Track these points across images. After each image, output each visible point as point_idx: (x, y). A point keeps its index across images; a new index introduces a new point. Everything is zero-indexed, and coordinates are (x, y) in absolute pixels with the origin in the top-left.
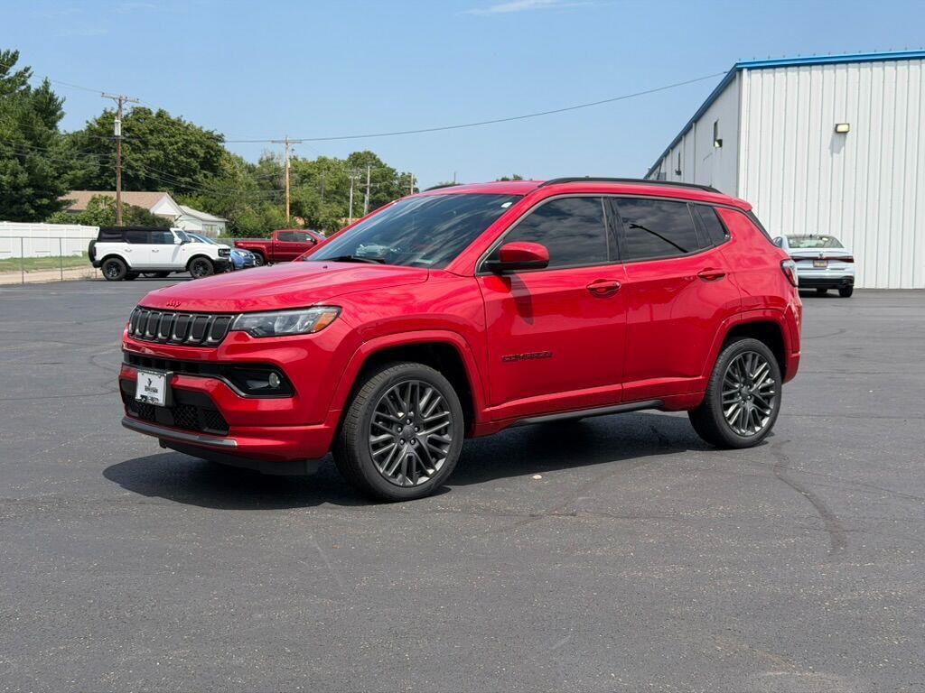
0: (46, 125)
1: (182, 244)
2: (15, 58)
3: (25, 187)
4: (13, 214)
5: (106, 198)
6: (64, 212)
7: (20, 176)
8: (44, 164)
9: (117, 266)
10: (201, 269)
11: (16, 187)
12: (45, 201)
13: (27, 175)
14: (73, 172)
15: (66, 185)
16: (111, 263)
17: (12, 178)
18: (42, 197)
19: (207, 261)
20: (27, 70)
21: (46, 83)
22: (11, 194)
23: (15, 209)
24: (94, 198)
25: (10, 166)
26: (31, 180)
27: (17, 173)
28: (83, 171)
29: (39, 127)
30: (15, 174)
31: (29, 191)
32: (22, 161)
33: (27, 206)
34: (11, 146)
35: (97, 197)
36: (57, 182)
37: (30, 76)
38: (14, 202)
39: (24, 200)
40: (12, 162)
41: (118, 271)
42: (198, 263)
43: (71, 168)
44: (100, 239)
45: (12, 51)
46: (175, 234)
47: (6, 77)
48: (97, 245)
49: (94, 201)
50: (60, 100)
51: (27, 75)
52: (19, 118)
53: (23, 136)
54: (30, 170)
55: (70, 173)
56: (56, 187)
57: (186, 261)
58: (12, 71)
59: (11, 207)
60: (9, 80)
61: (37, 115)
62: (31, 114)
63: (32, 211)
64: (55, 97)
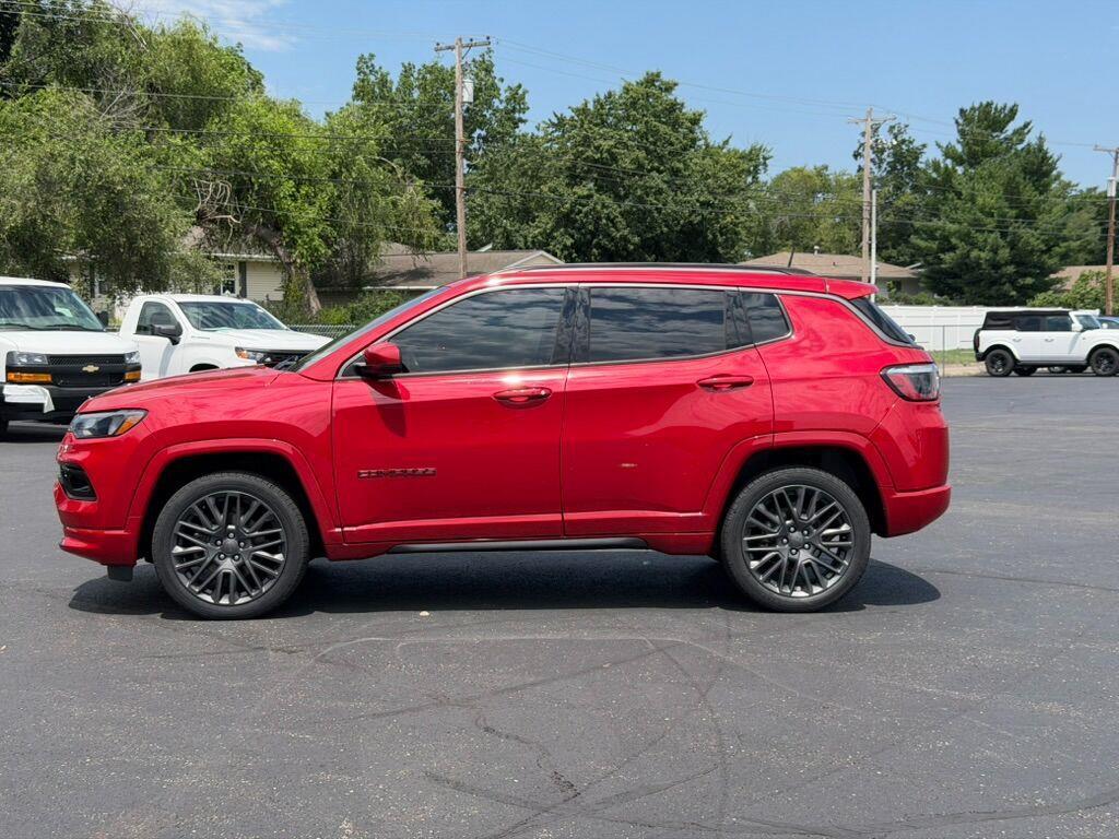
0: (1037, 189)
1: (1082, 331)
2: (1013, 112)
3: (1006, 264)
4: (991, 297)
5: (1098, 274)
6: (1050, 292)
7: (1001, 252)
8: (1030, 237)
9: (1003, 359)
10: (1106, 362)
11: (996, 266)
12: (1029, 281)
13: (1008, 250)
14: (1065, 244)
15: (1056, 260)
16: (997, 356)
17: (991, 254)
18: (1025, 275)
19: (1112, 352)
20: (1026, 126)
21: (1040, 138)
22: (989, 274)
23: (993, 291)
24: (1082, 275)
25: (989, 240)
26: (1014, 257)
27: (997, 249)
28: (1078, 242)
29: (1028, 193)
30: (995, 251)
31: (1011, 269)
32: (1004, 235)
33: (1007, 287)
34: (992, 216)
35: (1087, 273)
36: (1045, 257)
37: (1029, 131)
38: (994, 283)
39: (1004, 280)
40: (993, 236)
41: (1004, 365)
42: (1101, 355)
43: (1065, 239)
44: (986, 327)
45: (1009, 105)
46: (1074, 319)
47: (1002, 136)
48: (983, 334)
49: (1084, 278)
50: (1055, 157)
51: (1026, 131)
52: (1003, 184)
53: (1006, 204)
54: (1013, 246)
55: (1062, 245)
56: (1043, 263)
57: (1087, 352)
58: (1011, 128)
59: (989, 288)
60: (1006, 139)
61: (1025, 178)
62: (1017, 179)
63: (1014, 293)
64: (1049, 155)
